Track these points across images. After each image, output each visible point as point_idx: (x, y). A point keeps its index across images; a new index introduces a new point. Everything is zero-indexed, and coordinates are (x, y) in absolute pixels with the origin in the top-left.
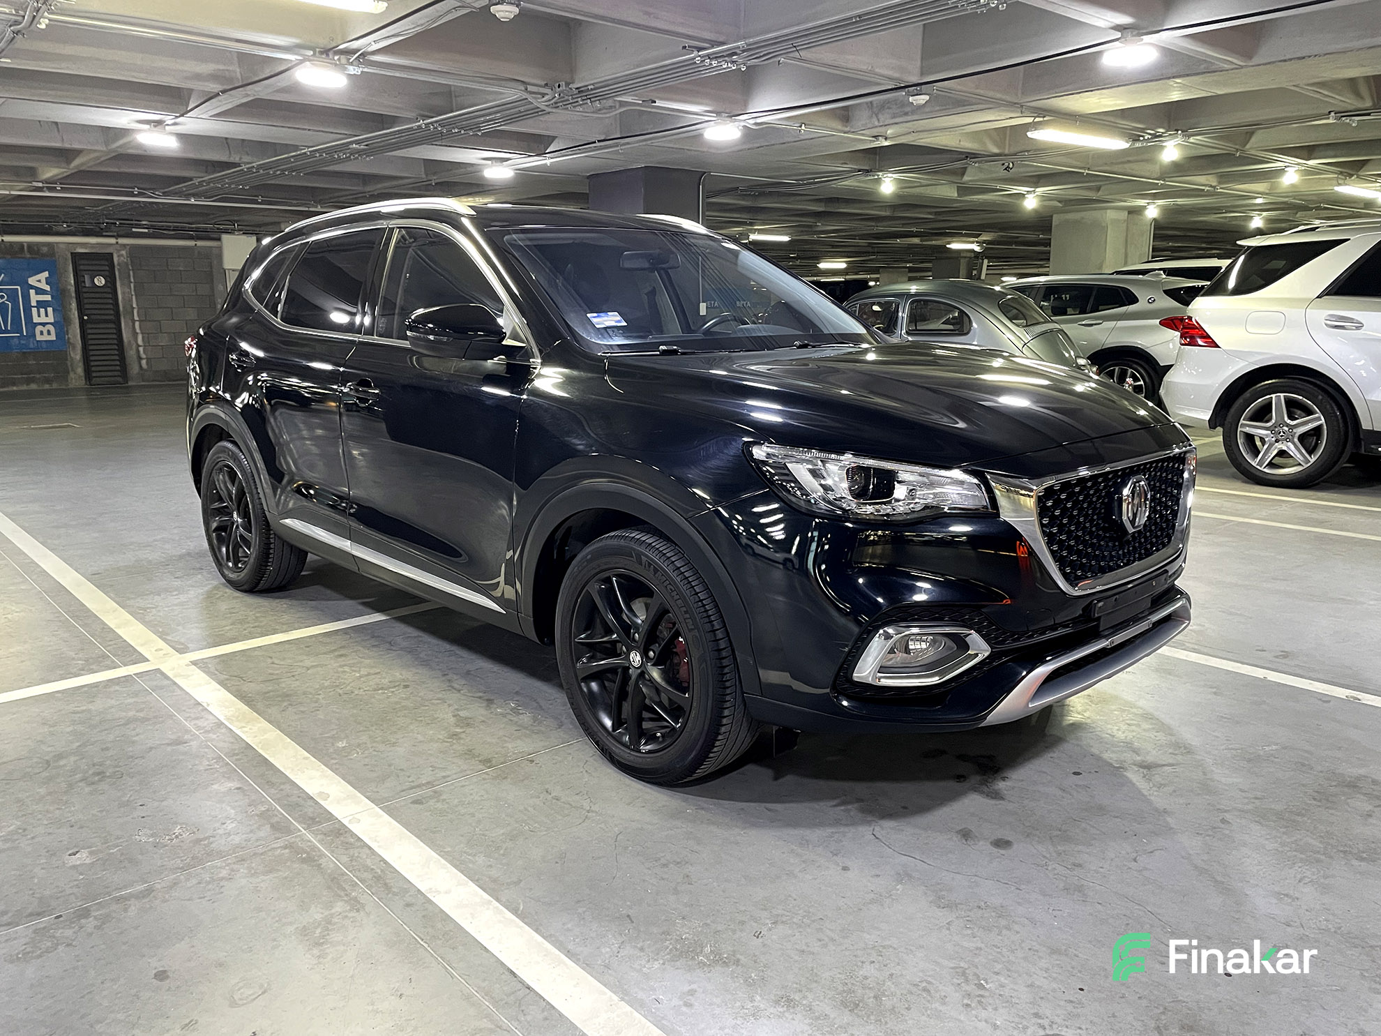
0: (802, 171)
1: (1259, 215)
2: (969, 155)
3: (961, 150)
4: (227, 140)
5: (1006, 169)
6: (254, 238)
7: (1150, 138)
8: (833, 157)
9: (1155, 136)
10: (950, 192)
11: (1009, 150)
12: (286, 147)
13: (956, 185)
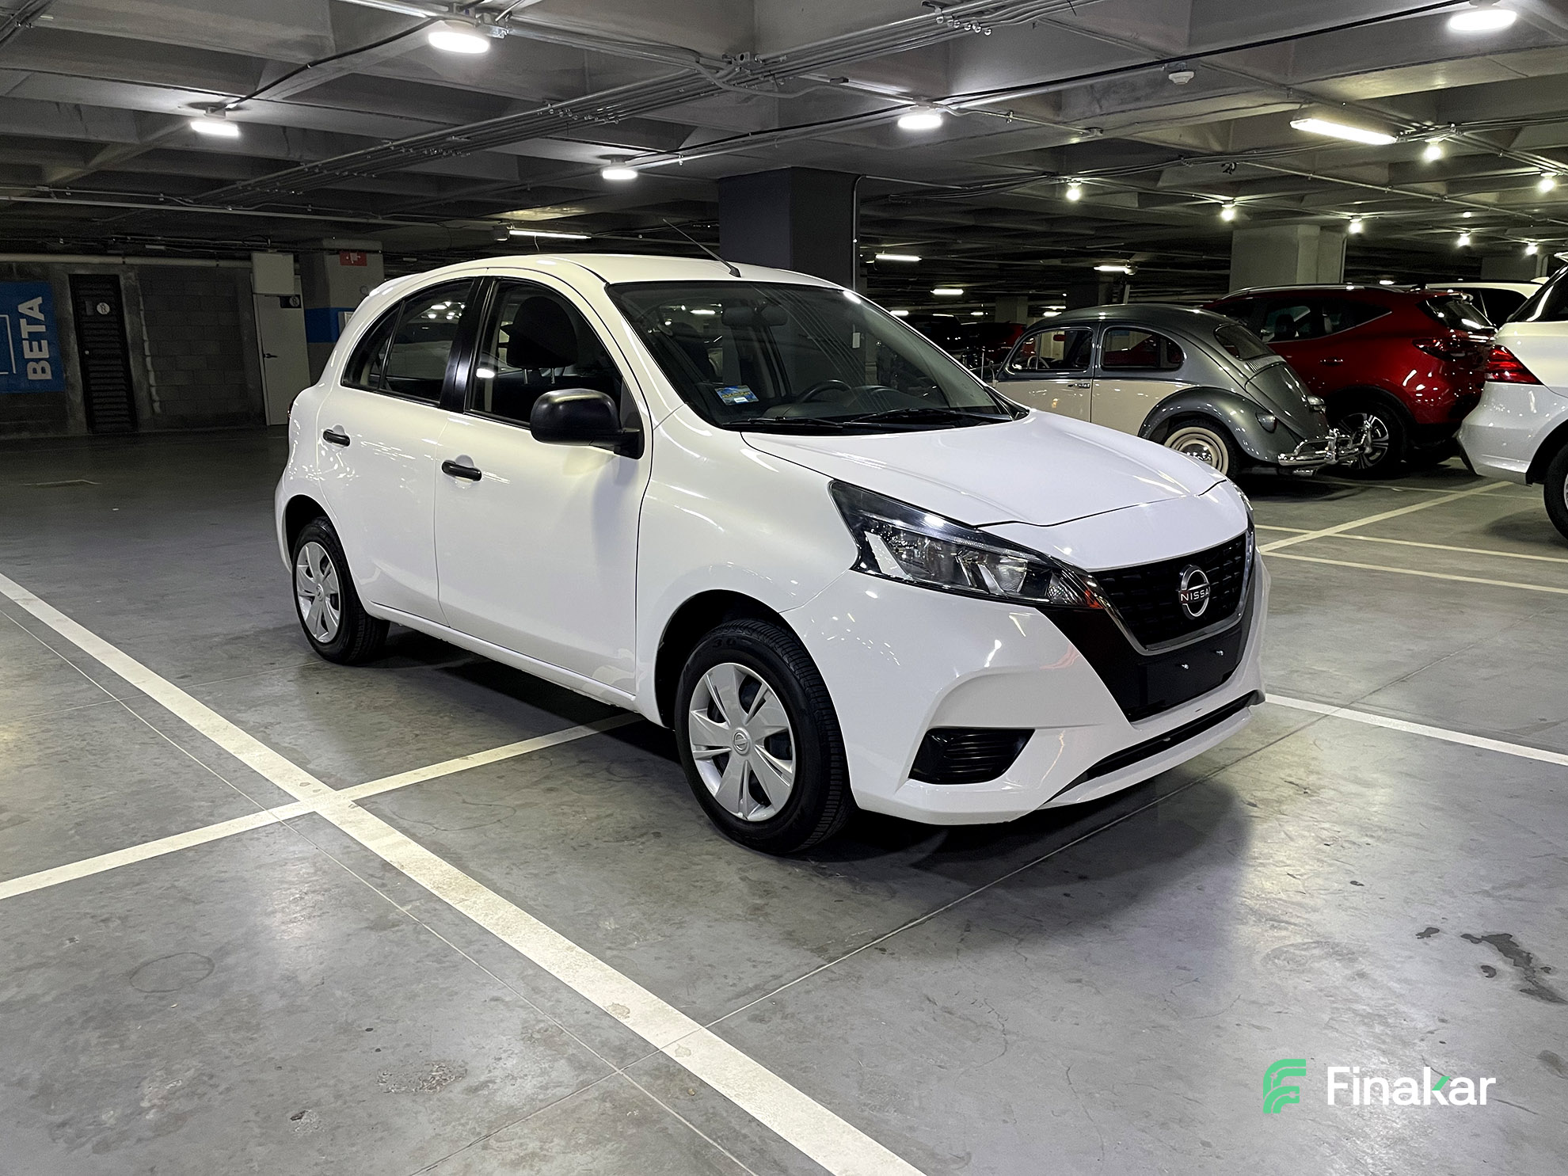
0: (975, 174)
1: (1467, 232)
2: (1183, 155)
3: (1179, 147)
4: (284, 132)
5: (1226, 171)
6: (291, 257)
7: (1413, 133)
8: (1018, 156)
9: (1420, 130)
10: (1132, 202)
11: (1232, 148)
12: (359, 140)
13: (1140, 194)
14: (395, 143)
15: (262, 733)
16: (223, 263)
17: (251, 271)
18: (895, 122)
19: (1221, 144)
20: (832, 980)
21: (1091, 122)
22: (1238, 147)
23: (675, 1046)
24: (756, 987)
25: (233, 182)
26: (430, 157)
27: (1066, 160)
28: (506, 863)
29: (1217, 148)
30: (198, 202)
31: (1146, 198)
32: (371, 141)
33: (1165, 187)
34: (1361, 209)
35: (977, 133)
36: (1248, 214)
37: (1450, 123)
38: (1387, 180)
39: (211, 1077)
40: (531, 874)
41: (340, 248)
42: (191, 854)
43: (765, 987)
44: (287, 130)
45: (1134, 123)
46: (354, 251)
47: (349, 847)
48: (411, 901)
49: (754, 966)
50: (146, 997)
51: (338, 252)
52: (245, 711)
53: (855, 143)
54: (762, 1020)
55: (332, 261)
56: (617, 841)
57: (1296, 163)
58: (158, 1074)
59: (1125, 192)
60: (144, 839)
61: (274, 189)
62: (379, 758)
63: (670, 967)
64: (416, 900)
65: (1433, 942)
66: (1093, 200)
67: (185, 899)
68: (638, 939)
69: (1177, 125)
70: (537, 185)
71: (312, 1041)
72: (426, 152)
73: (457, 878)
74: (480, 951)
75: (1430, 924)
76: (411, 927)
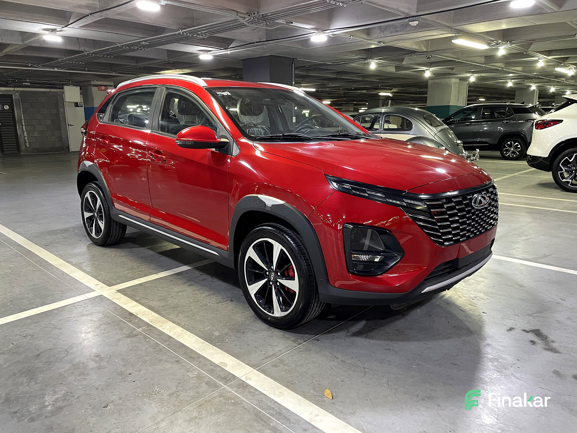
0: (336, 58)
1: (511, 81)
2: (412, 52)
3: (412, 49)
4: (78, 40)
5: (428, 58)
6: (79, 88)
7: (494, 45)
8: (353, 52)
9: (497, 44)
10: (392, 69)
11: (430, 49)
12: (106, 43)
13: (396, 66)
14: (121, 45)
15: (79, 266)
16: (52, 90)
17: (63, 93)
18: (310, 39)
19: (426, 49)
20: (300, 351)
21: (380, 40)
22: (432, 50)
23: (245, 377)
24: (273, 355)
25: (57, 59)
26: (134, 50)
27: (370, 53)
28: (176, 312)
29: (425, 50)
30: (43, 66)
31: (398, 68)
32: (111, 43)
33: (405, 64)
34: (474, 72)
35: (339, 43)
36: (434, 74)
37: (508, 41)
38: (484, 62)
39: (71, 393)
40: (186, 316)
41: (98, 84)
42: (56, 311)
43: (276, 355)
44: (79, 39)
45: (395, 40)
46: (103, 85)
47: (116, 307)
48: (142, 327)
49: (272, 347)
50: (43, 364)
51: (97, 86)
52: (72, 258)
53: (294, 46)
54: (276, 367)
55: (94, 89)
56: (217, 303)
57: (452, 55)
58: (51, 392)
59: (391, 66)
60: (37, 306)
61: (73, 62)
62: (124, 275)
63: (240, 348)
64: (144, 326)
65: (512, 332)
66: (380, 68)
67: (55, 328)
68: (228, 339)
69: (411, 41)
70: (174, 61)
71: (108, 379)
72: (133, 48)
73: (158, 318)
74: (169, 345)
75: (511, 326)
76: (142, 336)
